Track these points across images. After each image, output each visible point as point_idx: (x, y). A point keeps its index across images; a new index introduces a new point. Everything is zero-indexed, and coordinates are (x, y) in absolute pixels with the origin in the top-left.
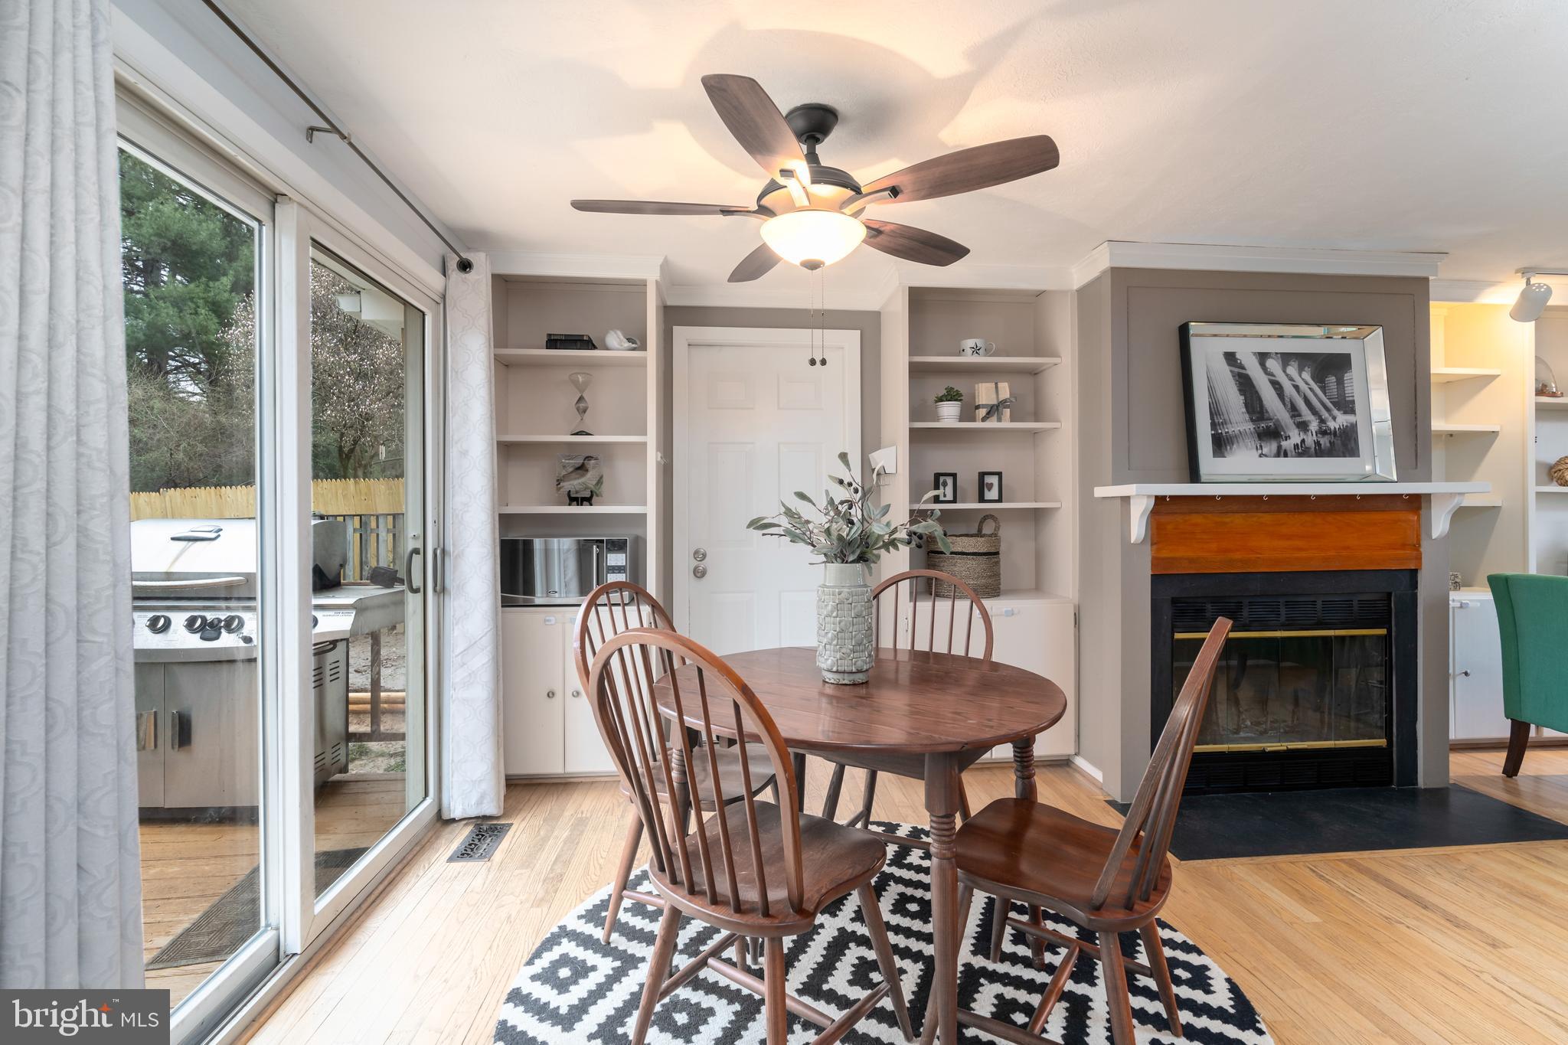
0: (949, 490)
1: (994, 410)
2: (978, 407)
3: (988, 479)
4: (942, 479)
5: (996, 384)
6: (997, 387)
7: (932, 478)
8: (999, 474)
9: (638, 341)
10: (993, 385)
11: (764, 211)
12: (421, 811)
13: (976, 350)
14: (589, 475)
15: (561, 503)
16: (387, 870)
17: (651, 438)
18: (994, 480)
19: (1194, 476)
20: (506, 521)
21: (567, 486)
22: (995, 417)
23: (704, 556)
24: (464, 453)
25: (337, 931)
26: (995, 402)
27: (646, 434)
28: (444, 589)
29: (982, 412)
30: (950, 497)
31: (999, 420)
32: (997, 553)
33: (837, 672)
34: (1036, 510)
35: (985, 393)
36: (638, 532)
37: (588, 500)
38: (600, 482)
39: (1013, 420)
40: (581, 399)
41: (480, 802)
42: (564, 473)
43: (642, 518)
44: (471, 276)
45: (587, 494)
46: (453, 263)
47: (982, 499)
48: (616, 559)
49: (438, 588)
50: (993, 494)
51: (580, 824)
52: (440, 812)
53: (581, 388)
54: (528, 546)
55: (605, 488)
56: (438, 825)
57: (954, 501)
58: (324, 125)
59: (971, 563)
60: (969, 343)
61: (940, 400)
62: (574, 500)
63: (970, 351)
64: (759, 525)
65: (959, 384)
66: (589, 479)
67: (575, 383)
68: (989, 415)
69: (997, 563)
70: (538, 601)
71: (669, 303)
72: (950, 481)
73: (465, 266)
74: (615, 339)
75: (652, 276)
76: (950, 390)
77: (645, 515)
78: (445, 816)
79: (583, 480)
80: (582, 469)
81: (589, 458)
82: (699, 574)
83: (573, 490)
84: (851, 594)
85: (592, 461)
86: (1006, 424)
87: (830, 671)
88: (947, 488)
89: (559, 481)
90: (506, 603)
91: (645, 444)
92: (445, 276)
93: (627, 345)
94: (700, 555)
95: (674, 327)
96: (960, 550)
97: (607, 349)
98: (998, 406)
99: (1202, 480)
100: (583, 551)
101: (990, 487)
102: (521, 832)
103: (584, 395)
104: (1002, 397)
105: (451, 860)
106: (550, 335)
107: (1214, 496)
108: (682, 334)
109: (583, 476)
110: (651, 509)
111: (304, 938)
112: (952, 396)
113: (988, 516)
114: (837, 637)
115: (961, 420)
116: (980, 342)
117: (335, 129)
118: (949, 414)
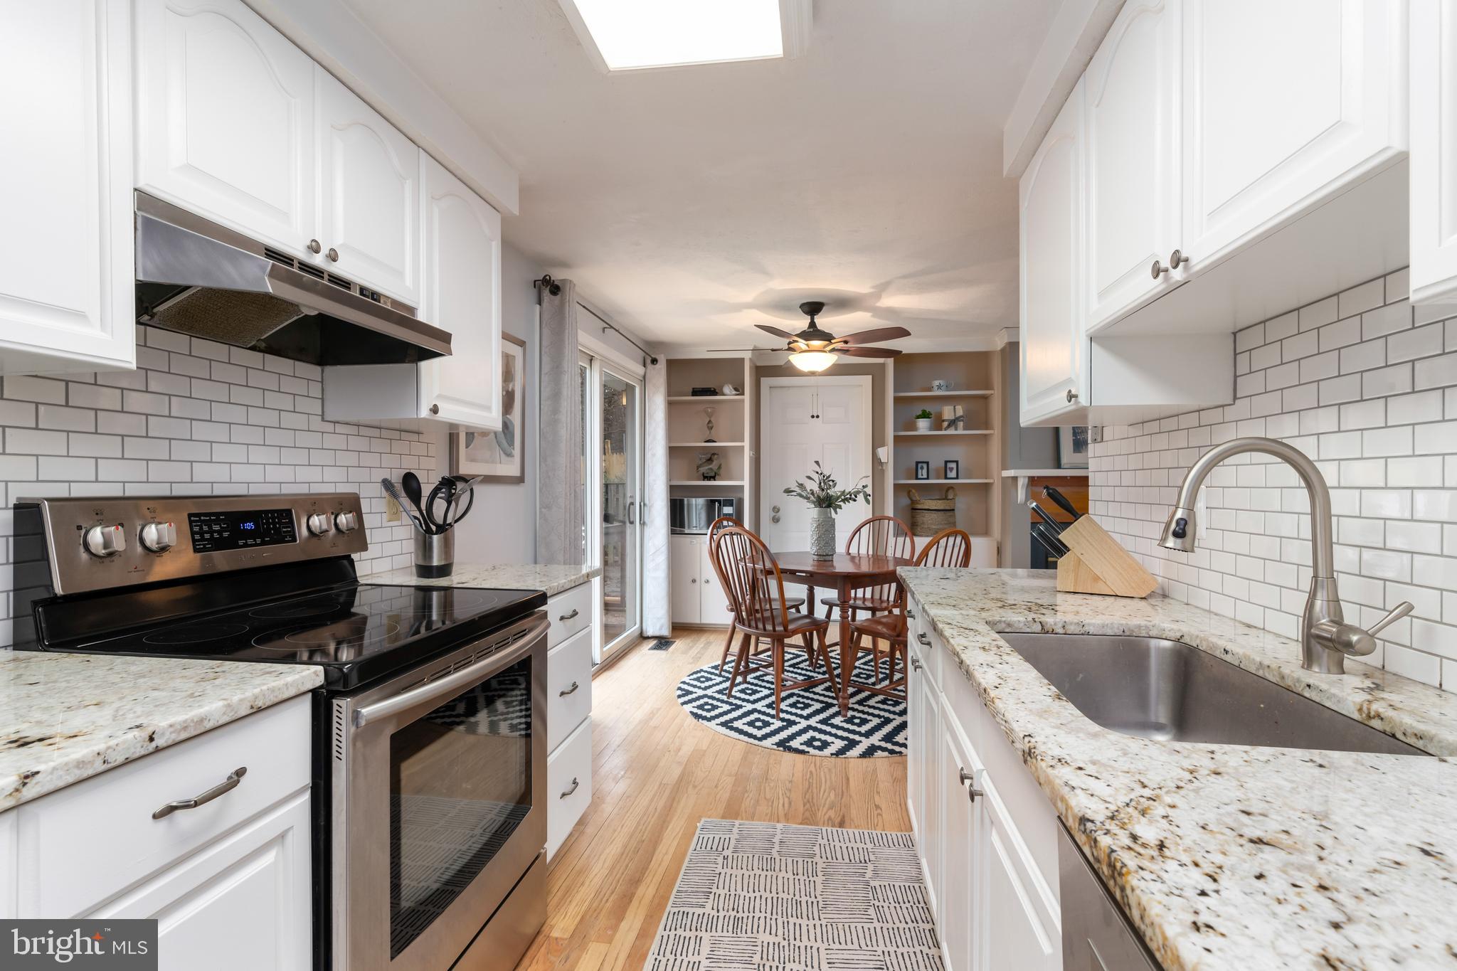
0: (925, 471)
1: (953, 423)
2: (944, 421)
3: (950, 465)
4: (920, 465)
5: (954, 407)
6: (955, 409)
7: (915, 464)
8: (957, 462)
9: (739, 390)
10: (953, 407)
11: (790, 349)
12: (632, 631)
13: (939, 387)
14: (714, 463)
15: (699, 480)
16: (624, 648)
17: (747, 444)
18: (954, 465)
19: (1058, 465)
20: (672, 489)
21: (703, 470)
22: (953, 427)
23: (779, 510)
24: (654, 455)
25: (611, 661)
26: (953, 418)
27: (743, 441)
28: (644, 523)
29: (945, 424)
30: (925, 476)
31: (956, 429)
32: (953, 510)
33: (817, 555)
34: (986, 483)
35: (948, 412)
36: (739, 495)
37: (713, 478)
38: (720, 467)
39: (964, 429)
40: (710, 422)
41: (661, 629)
42: (700, 462)
43: (742, 487)
44: (658, 366)
45: (713, 474)
46: (649, 361)
47: (946, 478)
48: (728, 510)
49: (642, 522)
50: (953, 474)
51: (709, 644)
52: (641, 633)
53: (710, 415)
54: (682, 501)
55: (722, 471)
56: (641, 639)
57: (928, 478)
58: (607, 326)
59: (934, 515)
60: (936, 383)
61: (918, 417)
62: (706, 477)
63: (936, 388)
64: (788, 491)
65: (929, 408)
66: (714, 466)
67: (706, 412)
68: (949, 426)
69: (954, 516)
70: (686, 532)
71: (758, 364)
72: (925, 466)
73: (654, 361)
74: (728, 389)
75: (747, 356)
76: (924, 411)
77: (743, 486)
78: (645, 635)
79: (711, 466)
80: (710, 460)
81: (714, 454)
82: (776, 520)
83: (705, 472)
84: (823, 521)
85: (716, 456)
86: (960, 432)
87: (814, 555)
88: (923, 471)
89: (698, 467)
90: (673, 532)
91: (743, 447)
92: (645, 367)
93: (734, 392)
94: (776, 510)
95: (762, 379)
96: (927, 507)
97: (724, 395)
98: (954, 421)
99: (1062, 467)
100: (711, 504)
101: (951, 469)
102: (679, 644)
103: (712, 419)
104: (958, 415)
105: (649, 649)
106: (693, 389)
107: (1066, 477)
108: (766, 382)
109: (711, 464)
110: (746, 483)
111: (601, 658)
112: (925, 415)
113: (950, 488)
114: (817, 540)
115: (931, 429)
116: (942, 382)
117: (612, 327)
118: (923, 426)
